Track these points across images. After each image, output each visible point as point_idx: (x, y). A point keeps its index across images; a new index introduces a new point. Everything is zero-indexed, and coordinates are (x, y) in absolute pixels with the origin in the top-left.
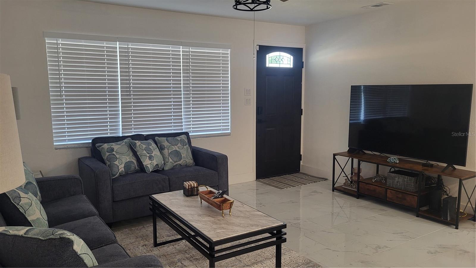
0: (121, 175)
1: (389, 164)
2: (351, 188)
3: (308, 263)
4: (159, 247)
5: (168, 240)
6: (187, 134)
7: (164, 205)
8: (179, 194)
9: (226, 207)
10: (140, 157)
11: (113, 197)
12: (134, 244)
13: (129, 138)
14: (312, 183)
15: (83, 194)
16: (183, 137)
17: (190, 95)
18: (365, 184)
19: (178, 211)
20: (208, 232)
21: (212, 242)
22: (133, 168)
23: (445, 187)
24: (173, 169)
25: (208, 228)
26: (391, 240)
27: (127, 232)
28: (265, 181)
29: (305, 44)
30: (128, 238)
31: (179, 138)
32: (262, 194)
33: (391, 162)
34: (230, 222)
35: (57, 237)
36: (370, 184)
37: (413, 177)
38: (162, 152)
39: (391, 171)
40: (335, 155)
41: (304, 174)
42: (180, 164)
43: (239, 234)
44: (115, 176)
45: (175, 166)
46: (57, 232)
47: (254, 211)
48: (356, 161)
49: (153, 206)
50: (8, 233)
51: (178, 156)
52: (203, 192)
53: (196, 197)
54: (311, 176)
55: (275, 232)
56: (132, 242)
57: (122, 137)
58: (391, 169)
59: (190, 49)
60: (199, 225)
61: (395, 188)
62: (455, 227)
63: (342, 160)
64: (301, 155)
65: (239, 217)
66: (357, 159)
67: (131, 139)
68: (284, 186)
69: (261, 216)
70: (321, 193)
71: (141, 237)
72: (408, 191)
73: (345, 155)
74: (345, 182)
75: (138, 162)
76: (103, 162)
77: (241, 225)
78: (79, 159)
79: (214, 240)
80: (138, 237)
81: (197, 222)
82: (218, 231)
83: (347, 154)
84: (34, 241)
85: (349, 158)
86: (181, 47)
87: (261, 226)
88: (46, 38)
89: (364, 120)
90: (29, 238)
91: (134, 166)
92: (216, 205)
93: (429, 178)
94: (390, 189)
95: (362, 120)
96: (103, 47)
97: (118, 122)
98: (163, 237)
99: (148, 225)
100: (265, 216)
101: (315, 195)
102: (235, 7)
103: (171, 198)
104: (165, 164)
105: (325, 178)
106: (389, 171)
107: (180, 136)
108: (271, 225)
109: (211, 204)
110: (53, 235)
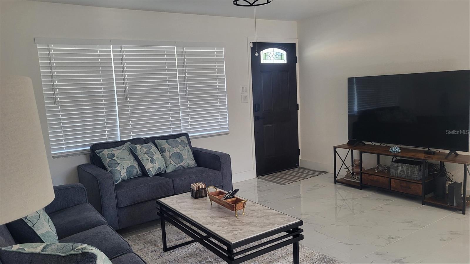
0: (123, 181)
1: (391, 154)
2: (354, 180)
3: (323, 258)
4: (169, 252)
5: (177, 244)
6: (186, 135)
7: (173, 208)
8: (187, 196)
9: (239, 207)
10: (141, 161)
11: (118, 204)
12: (143, 250)
13: (129, 143)
14: (313, 177)
15: (87, 203)
16: (183, 138)
17: (187, 96)
18: (367, 175)
19: (189, 215)
20: (225, 235)
21: (231, 244)
22: (135, 173)
23: (448, 173)
24: (175, 171)
25: (224, 230)
26: (401, 230)
27: (134, 239)
28: (266, 178)
29: (298, 39)
30: (136, 244)
31: (179, 140)
32: (265, 191)
33: (393, 152)
34: (245, 223)
35: (78, 253)
36: (373, 175)
37: (417, 165)
38: (163, 155)
39: (393, 160)
40: (335, 148)
41: (303, 168)
42: (182, 166)
43: (257, 235)
44: (118, 182)
45: (177, 168)
46: (77, 247)
47: (266, 209)
48: (356, 153)
49: (161, 210)
50: (23, 251)
51: (180, 157)
52: (212, 193)
53: (205, 198)
54: (310, 170)
55: (292, 229)
56: (140, 249)
57: (121, 141)
58: (393, 158)
59: (185, 48)
60: (213, 227)
61: (399, 178)
62: (462, 212)
63: (342, 152)
64: (300, 150)
65: (253, 216)
66: (359, 151)
67: (131, 143)
68: (286, 181)
69: (275, 214)
70: (324, 186)
71: (149, 243)
72: (412, 180)
73: (345, 148)
74: (346, 174)
75: (140, 166)
76: (104, 168)
77: (257, 225)
78: (78, 167)
79: (233, 243)
80: (146, 243)
81: (210, 224)
82: (235, 233)
83: (347, 146)
84: (54, 258)
85: (349, 150)
86: (175, 47)
87: (278, 225)
88: (37, 45)
89: (357, 112)
90: (47, 256)
91: (136, 170)
92: (228, 205)
93: (431, 165)
94: (394, 179)
95: (355, 112)
96: (97, 51)
97: (116, 126)
98: (172, 241)
99: (154, 230)
100: (279, 214)
101: (318, 189)
102: (235, 3)
103: (179, 201)
104: (167, 167)
105: (325, 172)
106: (391, 161)
107: (180, 138)
108: (288, 222)
109: (223, 205)
110: (74, 250)
